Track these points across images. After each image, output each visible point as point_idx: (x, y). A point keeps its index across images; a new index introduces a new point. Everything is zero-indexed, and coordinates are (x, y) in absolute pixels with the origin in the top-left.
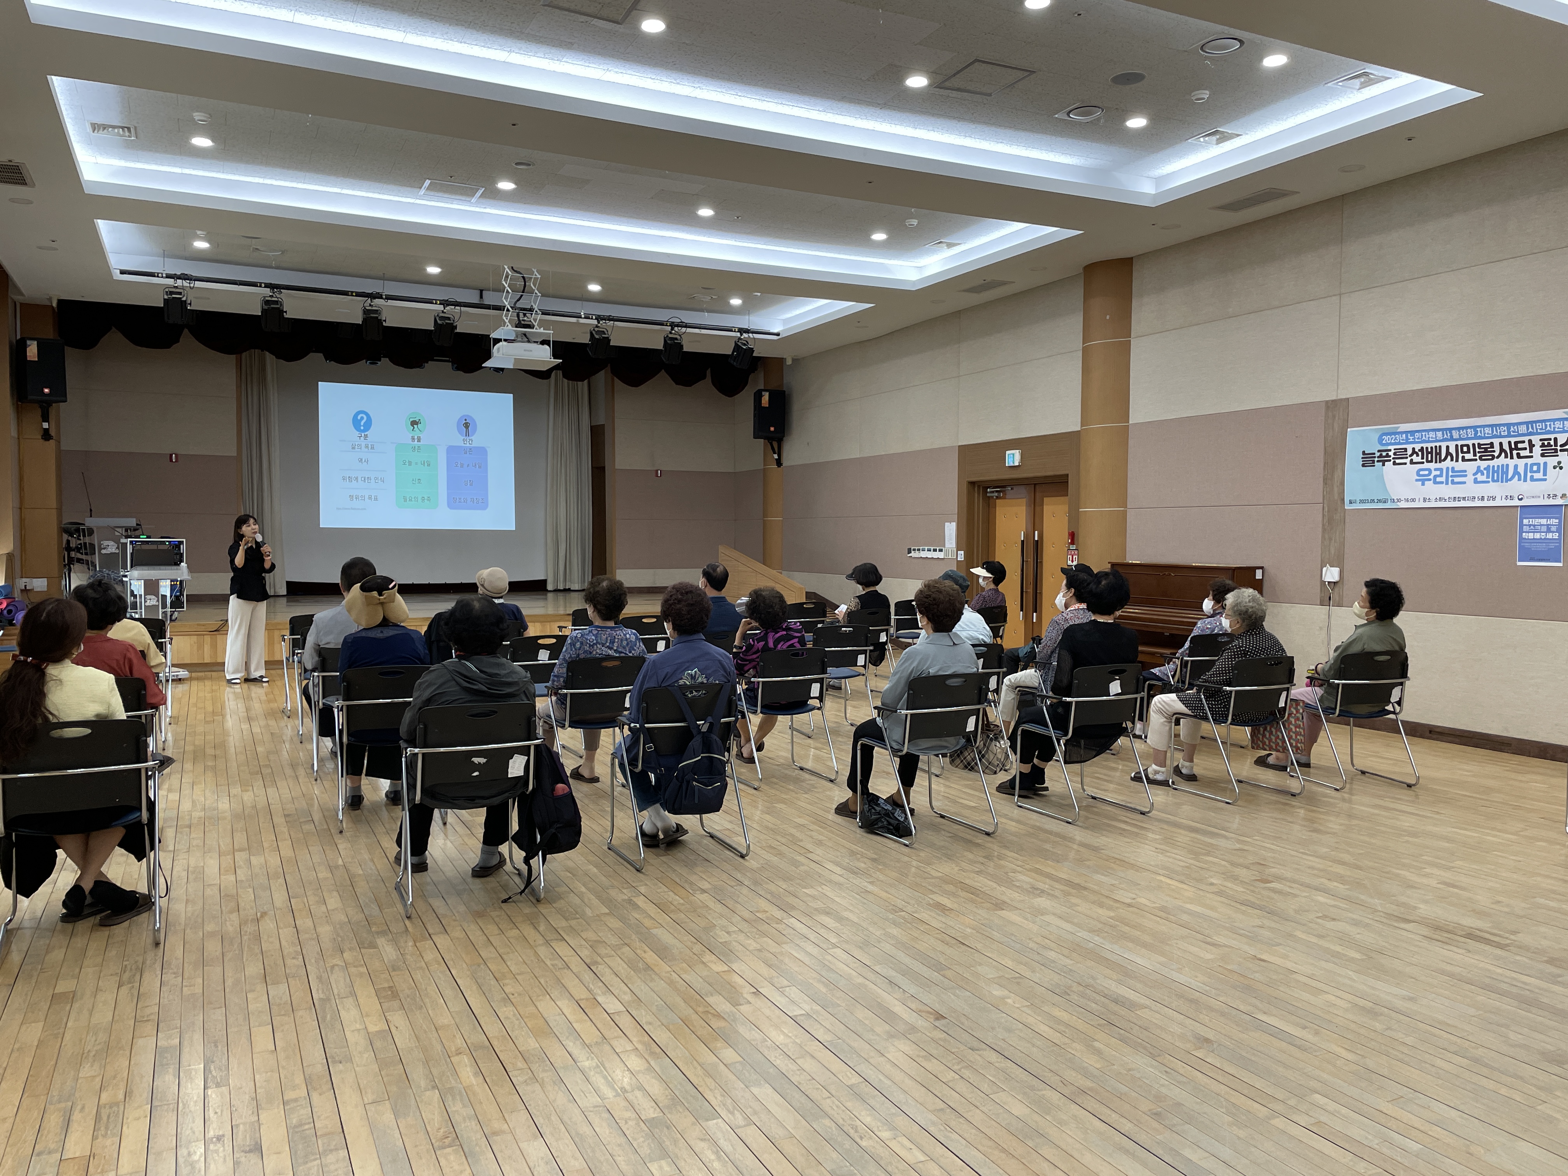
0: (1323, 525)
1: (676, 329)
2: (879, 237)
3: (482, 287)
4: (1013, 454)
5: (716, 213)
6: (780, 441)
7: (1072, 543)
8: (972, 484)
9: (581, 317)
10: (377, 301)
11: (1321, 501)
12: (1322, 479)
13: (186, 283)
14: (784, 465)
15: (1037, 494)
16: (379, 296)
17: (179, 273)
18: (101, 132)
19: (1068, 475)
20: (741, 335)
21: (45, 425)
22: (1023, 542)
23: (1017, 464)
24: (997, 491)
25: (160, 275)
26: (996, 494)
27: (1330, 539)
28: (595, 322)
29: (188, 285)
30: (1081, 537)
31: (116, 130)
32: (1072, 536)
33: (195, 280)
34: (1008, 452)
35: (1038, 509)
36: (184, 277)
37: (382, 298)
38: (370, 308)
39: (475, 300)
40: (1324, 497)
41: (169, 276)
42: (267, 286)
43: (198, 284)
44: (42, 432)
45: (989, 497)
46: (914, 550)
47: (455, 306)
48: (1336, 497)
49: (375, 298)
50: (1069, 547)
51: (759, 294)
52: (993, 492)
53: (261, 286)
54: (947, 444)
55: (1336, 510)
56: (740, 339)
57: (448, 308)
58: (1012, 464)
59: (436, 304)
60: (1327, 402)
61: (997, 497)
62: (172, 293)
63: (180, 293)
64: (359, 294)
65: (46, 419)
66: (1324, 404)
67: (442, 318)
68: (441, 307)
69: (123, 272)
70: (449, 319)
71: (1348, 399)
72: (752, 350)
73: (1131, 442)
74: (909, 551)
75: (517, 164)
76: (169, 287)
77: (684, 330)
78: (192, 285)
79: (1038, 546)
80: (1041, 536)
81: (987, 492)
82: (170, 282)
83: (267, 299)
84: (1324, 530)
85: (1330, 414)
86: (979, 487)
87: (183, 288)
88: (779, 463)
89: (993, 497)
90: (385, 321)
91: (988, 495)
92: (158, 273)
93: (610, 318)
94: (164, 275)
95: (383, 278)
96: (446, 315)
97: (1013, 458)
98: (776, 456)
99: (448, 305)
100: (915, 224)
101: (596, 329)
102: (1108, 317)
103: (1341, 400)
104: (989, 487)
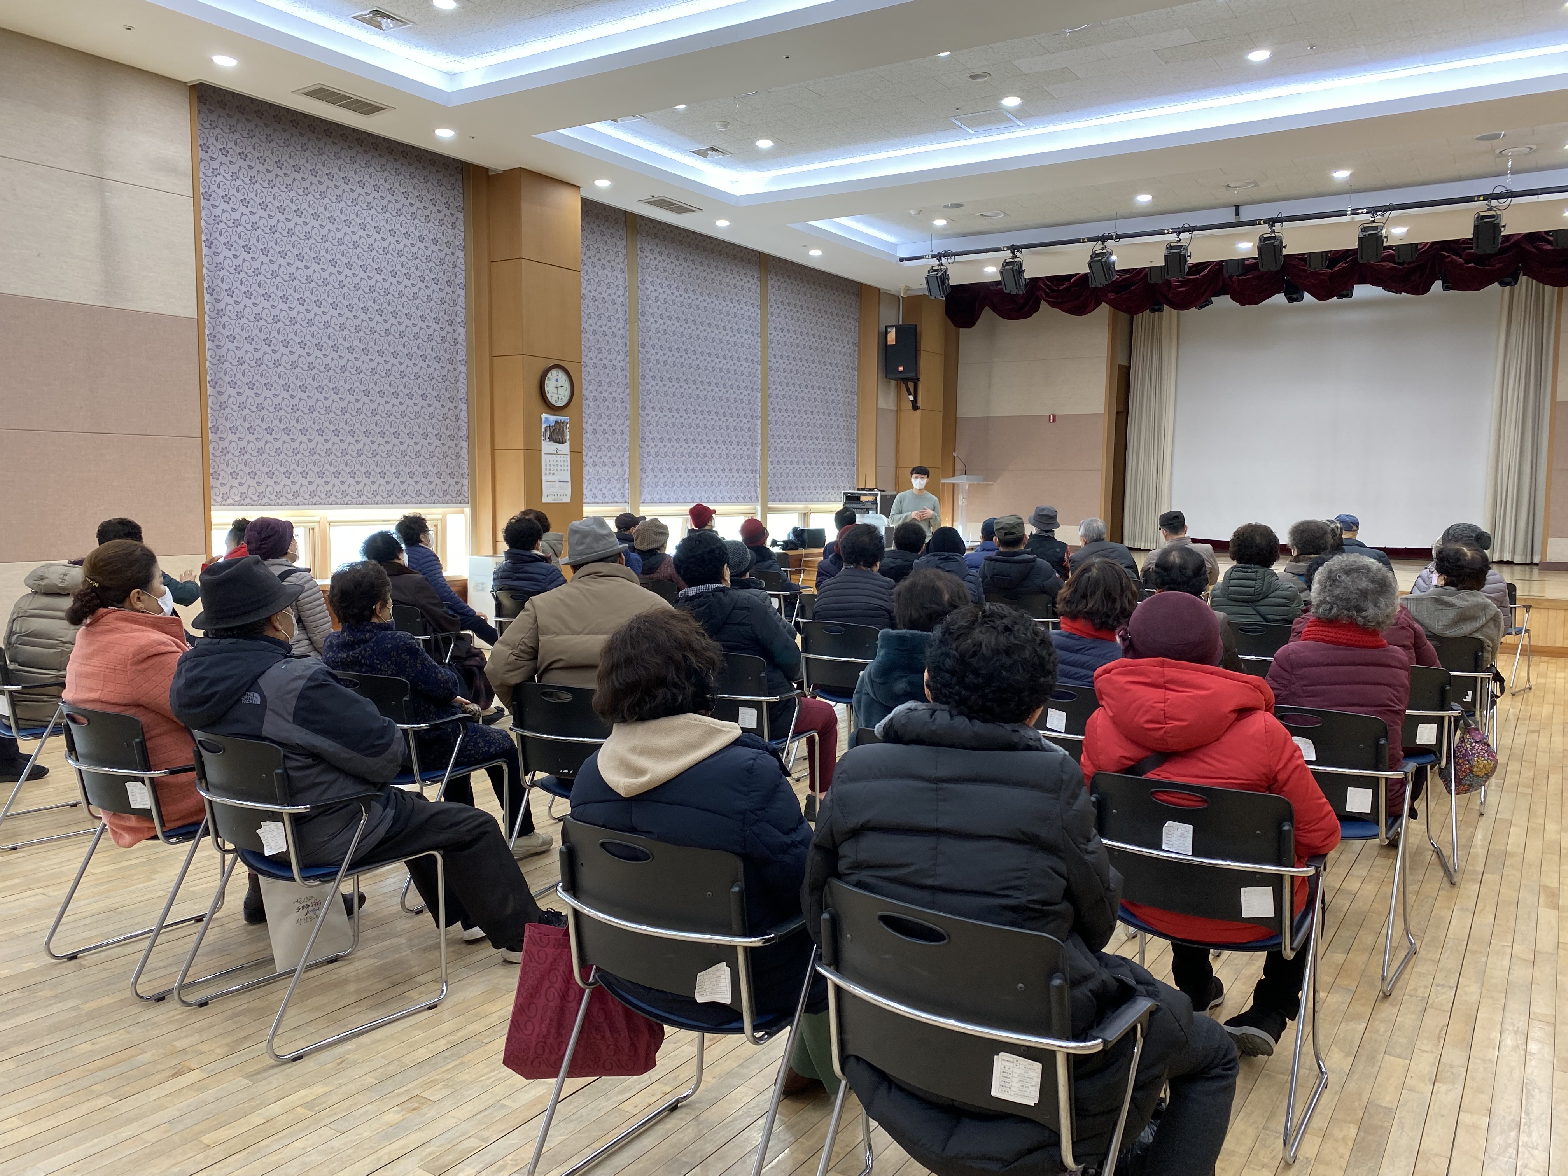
1: (1494, 203)
3: (1237, 200)
9: (1346, 215)
10: (1109, 243)
13: (949, 260)
16: (1109, 237)
17: (941, 252)
21: (911, 398)
33: (957, 255)
36: (947, 254)
37: (1113, 239)
38: (1100, 252)
39: (1232, 219)
41: (933, 256)
42: (1008, 248)
43: (958, 258)
44: (910, 405)
49: (1105, 240)
53: (1002, 250)
57: (1179, 236)
62: (936, 273)
63: (943, 270)
64: (1090, 240)
65: (911, 392)
68: (1173, 236)
69: (902, 260)
76: (932, 266)
78: (954, 260)
82: (935, 261)
83: (1008, 261)
87: (945, 264)
90: (1116, 264)
92: (926, 255)
93: (1389, 208)
94: (930, 256)
95: (1117, 217)
99: (1181, 232)
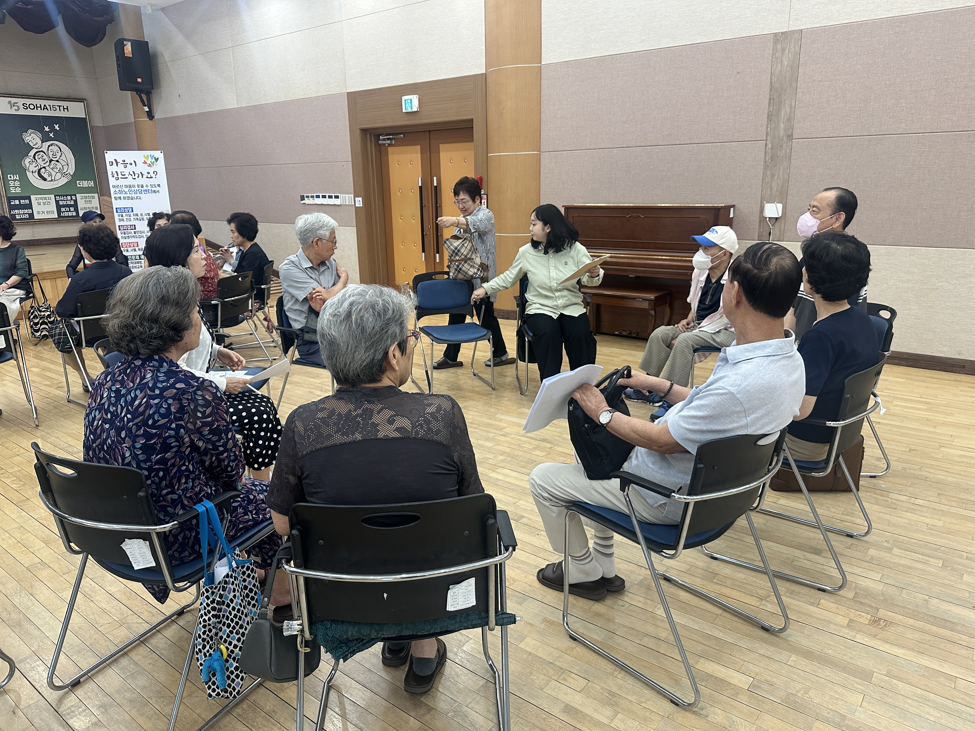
4: (411, 100)
6: (149, 94)
8: (364, 131)
11: (765, 139)
12: (765, 116)
14: (156, 117)
15: (433, 141)
19: (472, 120)
22: (421, 188)
23: (415, 109)
24: (388, 139)
26: (389, 142)
27: (773, 175)
34: (405, 98)
35: (433, 155)
40: (767, 134)
45: (380, 145)
46: (308, 197)
48: (781, 134)
52: (384, 140)
54: (336, 91)
55: (781, 146)
58: (409, 110)
60: (775, 34)
61: (389, 144)
66: (772, 36)
71: (802, 30)
73: (545, 83)
74: (302, 198)
79: (435, 192)
80: (439, 181)
81: (379, 140)
84: (766, 167)
85: (779, 47)
86: (370, 134)
88: (150, 115)
89: (385, 144)
91: (380, 142)
97: (411, 103)
98: (146, 109)
103: (793, 32)
104: (382, 135)
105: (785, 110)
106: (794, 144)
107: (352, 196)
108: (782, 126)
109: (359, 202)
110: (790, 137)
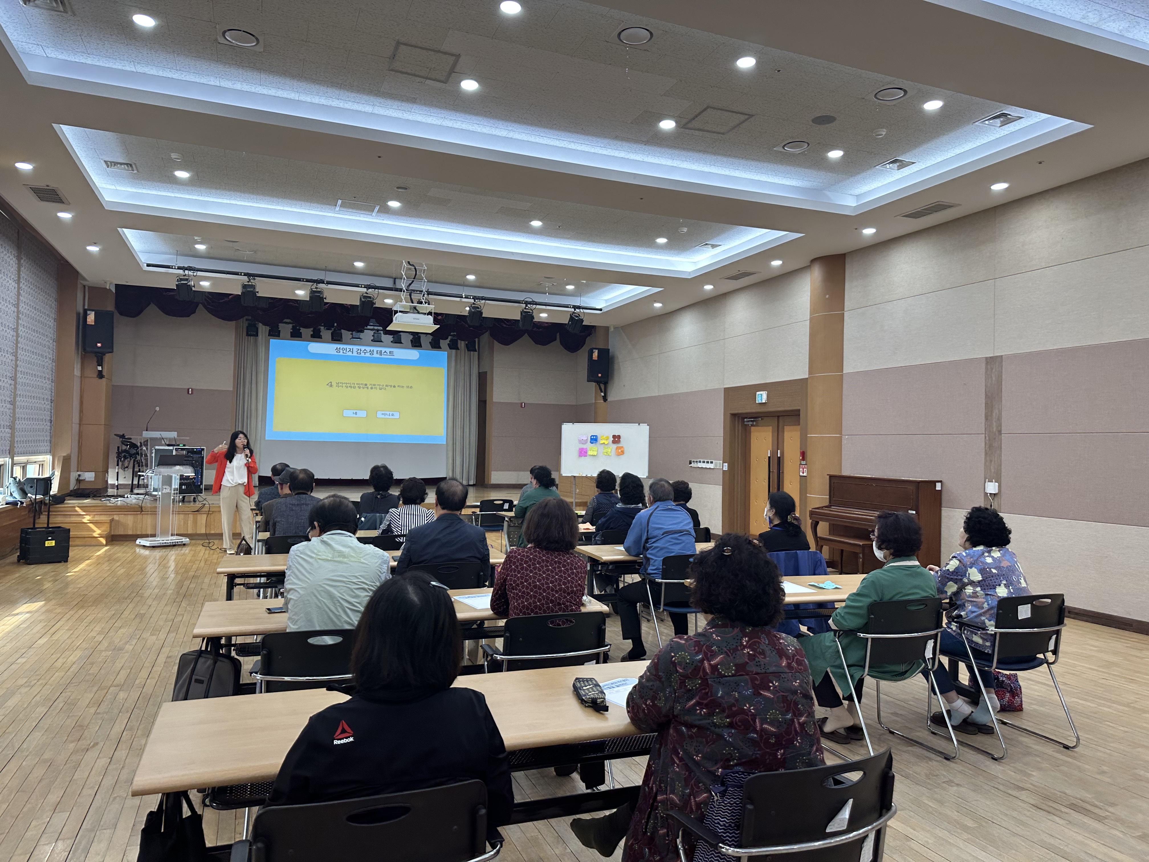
0: (986, 450)
1: (529, 306)
2: (662, 241)
4: (761, 395)
5: (544, 224)
6: (605, 384)
7: (803, 459)
8: (734, 415)
9: (463, 297)
10: (321, 285)
11: (984, 433)
12: (983, 416)
13: (191, 273)
14: (608, 400)
15: (781, 424)
16: (322, 282)
17: (186, 266)
18: (113, 167)
19: (799, 410)
20: (575, 310)
21: (100, 368)
22: (769, 458)
23: (764, 401)
24: (751, 421)
25: (173, 267)
26: (751, 423)
27: (991, 461)
28: (473, 301)
29: (192, 274)
30: (809, 455)
31: (123, 166)
32: (803, 455)
33: (197, 271)
34: (758, 393)
35: (780, 433)
36: (190, 269)
37: (324, 283)
38: (315, 290)
39: (391, 285)
40: (985, 429)
41: (179, 268)
42: (245, 274)
43: (199, 273)
44: (97, 374)
45: (746, 425)
46: (694, 462)
47: (375, 289)
48: (994, 430)
49: (319, 283)
50: (801, 462)
51: (585, 282)
52: (749, 421)
53: (241, 275)
54: (717, 386)
55: (995, 439)
56: (574, 313)
57: (370, 290)
58: (760, 402)
59: (361, 287)
60: (986, 358)
61: (752, 425)
62: (181, 280)
63: (187, 280)
64: (308, 281)
65: (100, 363)
66: (984, 359)
67: (365, 297)
68: (365, 290)
69: (148, 265)
70: (370, 297)
71: (1002, 356)
72: (582, 321)
73: (845, 386)
74: (690, 463)
75: (398, 188)
76: (178, 275)
77: (534, 306)
78: (195, 274)
79: (780, 461)
80: (782, 453)
81: (744, 422)
82: (181, 272)
83: (245, 283)
84: (986, 454)
85: (989, 367)
86: (738, 417)
87: (189, 275)
88: (605, 398)
89: (749, 425)
90: (325, 298)
91: (745, 423)
92: (172, 266)
93: (483, 298)
94: (176, 267)
95: (326, 270)
96: (368, 295)
97: (762, 397)
98: (603, 394)
99: (369, 288)
100: (685, 231)
101: (473, 305)
102: (827, 296)
103: (997, 356)
104: (746, 418)
105: (996, 412)
106: (1003, 438)
107: (721, 462)
108: (994, 424)
109: (726, 467)
110: (1000, 432)
